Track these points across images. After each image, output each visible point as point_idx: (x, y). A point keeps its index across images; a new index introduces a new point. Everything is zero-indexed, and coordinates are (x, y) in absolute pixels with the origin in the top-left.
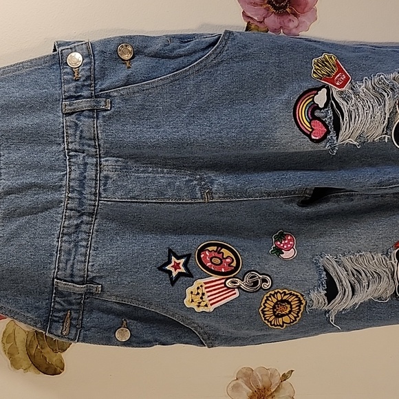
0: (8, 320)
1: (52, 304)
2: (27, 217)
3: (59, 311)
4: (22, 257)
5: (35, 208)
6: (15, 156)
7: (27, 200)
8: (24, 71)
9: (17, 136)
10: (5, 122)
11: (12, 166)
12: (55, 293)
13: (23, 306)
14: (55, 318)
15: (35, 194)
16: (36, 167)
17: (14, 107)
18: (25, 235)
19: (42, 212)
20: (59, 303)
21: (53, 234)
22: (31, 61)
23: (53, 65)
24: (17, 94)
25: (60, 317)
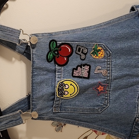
0: (107, 134)
1: (133, 129)
2: (123, 90)
3: (136, 132)
4: (122, 108)
5: (127, 85)
6: (118, 61)
7: (124, 82)
8: (122, 21)
9: (120, 52)
10: (114, 46)
11: (117, 66)
12: (135, 124)
13: (119, 130)
14: (133, 135)
15: (127, 79)
16: (129, 66)
17: (119, 38)
18: (122, 98)
19: (130, 87)
20: (136, 128)
21: (135, 97)
22: (125, 16)
23: (136, 17)
24: (120, 32)
25: (136, 135)
